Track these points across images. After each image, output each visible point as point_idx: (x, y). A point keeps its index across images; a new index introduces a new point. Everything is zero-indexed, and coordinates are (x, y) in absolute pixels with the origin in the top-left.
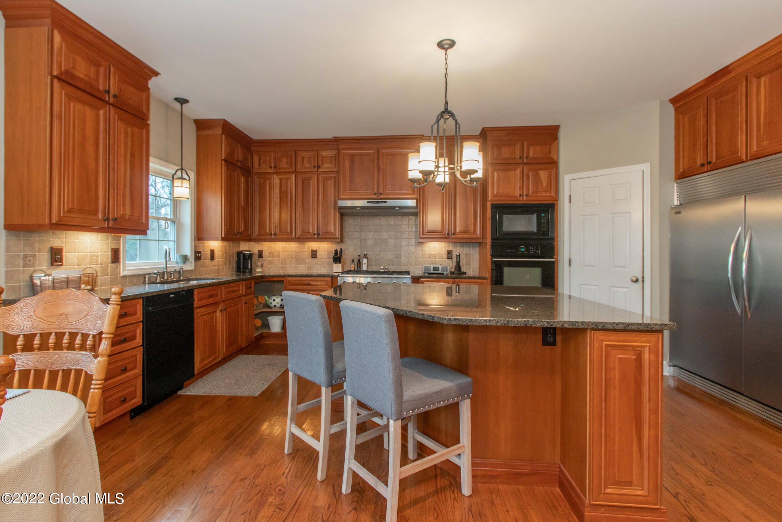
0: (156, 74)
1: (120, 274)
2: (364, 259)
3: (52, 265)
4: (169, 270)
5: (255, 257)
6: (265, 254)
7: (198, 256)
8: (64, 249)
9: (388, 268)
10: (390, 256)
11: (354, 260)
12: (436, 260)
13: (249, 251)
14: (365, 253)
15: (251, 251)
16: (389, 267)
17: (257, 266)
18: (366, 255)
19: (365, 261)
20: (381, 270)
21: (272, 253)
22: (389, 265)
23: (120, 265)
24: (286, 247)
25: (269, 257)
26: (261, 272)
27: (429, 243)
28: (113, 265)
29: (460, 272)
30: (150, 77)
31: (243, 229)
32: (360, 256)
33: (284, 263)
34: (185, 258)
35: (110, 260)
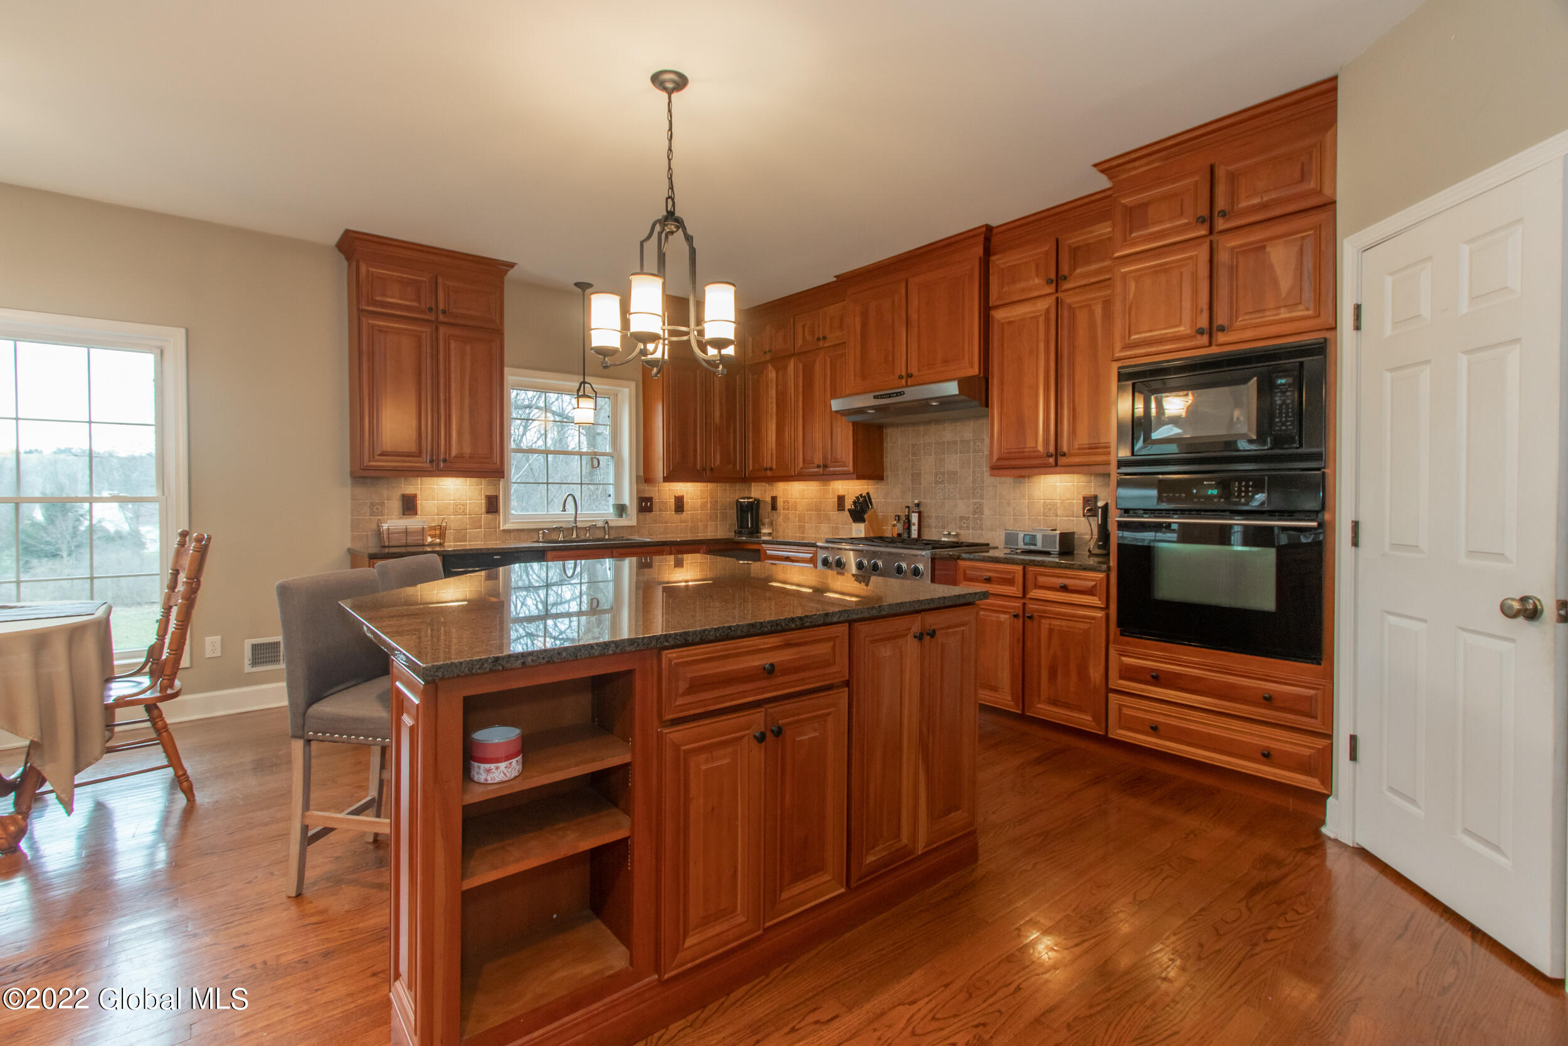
0: (512, 265)
1: (499, 528)
2: (913, 514)
3: (404, 514)
4: (579, 525)
5: (765, 510)
6: (780, 503)
7: (645, 505)
8: (419, 497)
9: (957, 535)
10: (963, 508)
11: (899, 516)
12: (1059, 518)
13: (748, 498)
14: (916, 501)
15: (751, 498)
16: (962, 532)
17: (764, 524)
18: (918, 505)
19: (915, 518)
20: (943, 539)
21: (788, 502)
22: (961, 528)
23: (499, 515)
24: (804, 490)
25: (784, 509)
26: (770, 534)
27: (1042, 476)
28: (490, 516)
29: (1105, 552)
30: (506, 272)
31: (718, 463)
32: (908, 507)
33: (801, 518)
34: (621, 509)
35: (484, 510)
